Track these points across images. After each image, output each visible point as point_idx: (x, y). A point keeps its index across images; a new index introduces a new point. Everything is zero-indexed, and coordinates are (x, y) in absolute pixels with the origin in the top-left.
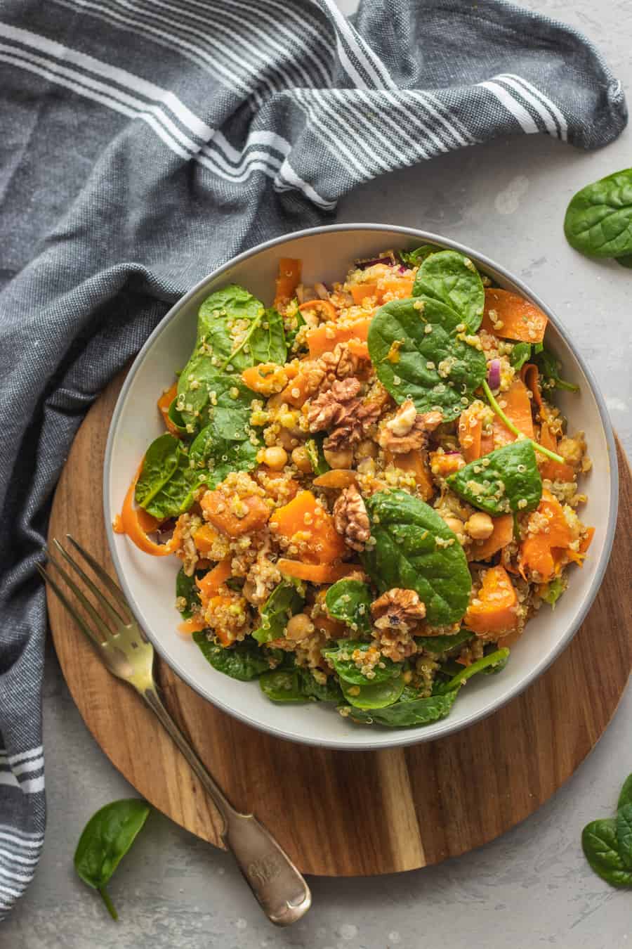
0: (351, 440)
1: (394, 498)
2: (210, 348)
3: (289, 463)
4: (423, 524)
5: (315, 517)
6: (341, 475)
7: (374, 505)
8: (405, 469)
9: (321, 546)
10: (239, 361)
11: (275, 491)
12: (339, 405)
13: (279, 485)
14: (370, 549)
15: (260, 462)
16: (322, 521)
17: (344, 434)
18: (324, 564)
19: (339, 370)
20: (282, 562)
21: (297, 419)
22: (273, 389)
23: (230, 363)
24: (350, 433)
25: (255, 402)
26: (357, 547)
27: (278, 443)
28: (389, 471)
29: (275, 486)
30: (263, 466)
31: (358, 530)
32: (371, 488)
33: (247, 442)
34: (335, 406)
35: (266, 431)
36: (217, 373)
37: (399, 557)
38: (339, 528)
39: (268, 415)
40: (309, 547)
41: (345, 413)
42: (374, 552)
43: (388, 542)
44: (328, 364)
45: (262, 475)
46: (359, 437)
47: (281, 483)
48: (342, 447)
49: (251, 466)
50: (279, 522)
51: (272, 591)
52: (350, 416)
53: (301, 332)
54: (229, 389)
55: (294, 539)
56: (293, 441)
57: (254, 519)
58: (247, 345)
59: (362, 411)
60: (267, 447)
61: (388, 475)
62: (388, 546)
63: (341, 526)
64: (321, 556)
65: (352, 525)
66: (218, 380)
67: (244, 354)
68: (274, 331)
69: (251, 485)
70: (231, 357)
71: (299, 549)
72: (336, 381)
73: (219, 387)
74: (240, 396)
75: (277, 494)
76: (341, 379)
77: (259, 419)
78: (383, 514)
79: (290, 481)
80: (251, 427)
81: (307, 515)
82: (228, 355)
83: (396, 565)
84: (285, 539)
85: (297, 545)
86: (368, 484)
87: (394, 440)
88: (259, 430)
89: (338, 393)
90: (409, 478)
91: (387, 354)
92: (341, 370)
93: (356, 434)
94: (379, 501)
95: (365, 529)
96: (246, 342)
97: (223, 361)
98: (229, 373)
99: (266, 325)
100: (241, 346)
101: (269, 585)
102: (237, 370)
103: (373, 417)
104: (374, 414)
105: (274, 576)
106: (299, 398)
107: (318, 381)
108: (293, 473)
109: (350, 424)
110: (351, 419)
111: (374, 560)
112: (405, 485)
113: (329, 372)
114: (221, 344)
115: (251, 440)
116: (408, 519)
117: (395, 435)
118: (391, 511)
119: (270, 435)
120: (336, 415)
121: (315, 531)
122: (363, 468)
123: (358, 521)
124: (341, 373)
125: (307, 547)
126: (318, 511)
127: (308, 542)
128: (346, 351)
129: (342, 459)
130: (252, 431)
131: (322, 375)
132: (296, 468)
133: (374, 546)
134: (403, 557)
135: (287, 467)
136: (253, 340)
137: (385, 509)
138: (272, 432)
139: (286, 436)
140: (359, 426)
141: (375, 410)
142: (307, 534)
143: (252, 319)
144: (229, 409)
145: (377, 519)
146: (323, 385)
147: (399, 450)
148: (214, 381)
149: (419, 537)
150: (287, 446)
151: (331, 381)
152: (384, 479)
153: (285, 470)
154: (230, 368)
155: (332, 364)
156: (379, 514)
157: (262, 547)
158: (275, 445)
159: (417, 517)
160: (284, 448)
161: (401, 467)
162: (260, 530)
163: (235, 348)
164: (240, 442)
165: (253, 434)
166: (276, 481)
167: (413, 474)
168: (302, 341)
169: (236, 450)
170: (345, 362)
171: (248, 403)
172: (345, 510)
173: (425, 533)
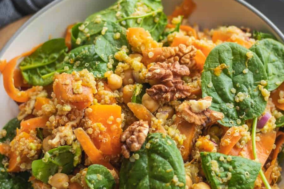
0: (164, 96)
1: (166, 141)
2: (120, 7)
3: (119, 90)
4: (172, 164)
5: (114, 122)
6: (145, 112)
7: (152, 138)
8: (182, 133)
9: (106, 140)
10: (131, 23)
11: (102, 96)
12: (171, 73)
13: (107, 95)
14: (132, 160)
15: (105, 76)
16: (117, 127)
17: (163, 89)
18: (100, 152)
19: (183, 58)
20: (80, 130)
21: (141, 69)
22: (140, 47)
23: (126, 20)
24: (166, 92)
25: (125, 47)
26: (127, 154)
27: (122, 75)
28: (173, 128)
29: (104, 94)
30: (105, 80)
31: (135, 142)
32: (156, 129)
33: (105, 64)
34: (168, 71)
35: (120, 64)
36: (115, 21)
37: (146, 175)
38: (124, 137)
39: (127, 57)
40: (100, 136)
41: (171, 78)
42: (134, 163)
43: (145, 163)
44: (180, 50)
45: (101, 84)
46: (169, 98)
47: (108, 95)
48: (156, 97)
49: (99, 76)
50: (94, 110)
51: (61, 145)
52: (172, 83)
53: (173, 34)
54: (115, 33)
55: (95, 124)
56: (131, 80)
57: (82, 99)
58: (141, 19)
59: (180, 86)
60: (114, 73)
61: (170, 129)
62: (144, 164)
63: (126, 136)
64: (102, 146)
65: (133, 137)
66: (113, 25)
67: (136, 22)
68: (159, 27)
69: (93, 83)
70: (129, 17)
71: (93, 133)
72: (178, 62)
73: (111, 29)
74: (118, 40)
75: (102, 99)
76: (181, 63)
77: (121, 56)
78: (154, 144)
79: (114, 98)
80: (113, 58)
81: (112, 118)
82: (128, 15)
83: (140, 179)
84: (90, 122)
85: (94, 130)
86: (157, 125)
87: (189, 111)
88: (116, 61)
89: (174, 68)
90: (182, 138)
91: (215, 67)
92: (184, 59)
93: (169, 95)
94: (156, 137)
95: (139, 143)
96: (142, 17)
97: (123, 17)
98: (121, 25)
99: (157, 20)
100: (137, 17)
101: (62, 141)
102: (127, 26)
103: (184, 94)
104: (186, 93)
105: (68, 138)
106: (151, 58)
107: (168, 55)
108: (118, 96)
109: (170, 86)
110: (172, 85)
111: (130, 168)
112: (176, 140)
113: (177, 55)
114: (128, 8)
115: (109, 64)
116: (165, 155)
117: (190, 109)
118: (160, 145)
119: (121, 68)
120: (166, 76)
121: (109, 130)
122: (160, 115)
123: (138, 137)
124: (183, 60)
125: (98, 136)
126: (119, 120)
127: (101, 133)
128: (194, 51)
129: (151, 104)
130: (112, 60)
131: (173, 54)
132: (122, 94)
133: (136, 160)
134: (148, 176)
135: (117, 91)
136: (146, 19)
137: (157, 142)
138: (123, 67)
139: (129, 74)
140: (173, 92)
141: (188, 91)
142: (104, 128)
143: (152, 10)
144: (108, 42)
145: (148, 145)
146: (170, 59)
147: (187, 118)
148: (111, 23)
149: (165, 169)
150: (126, 80)
151: (175, 60)
152: (167, 130)
153: (115, 91)
154: (124, 23)
155: (182, 52)
156: (151, 143)
157: (74, 120)
158: (119, 75)
159: (172, 158)
160: (123, 80)
161: (180, 130)
162: (79, 110)
163: (134, 15)
164: (102, 61)
165: (111, 62)
166: (106, 92)
167: (185, 138)
168: (171, 39)
169: (97, 63)
170: (189, 57)
171: (121, 45)
172: (135, 128)
173: (170, 169)
